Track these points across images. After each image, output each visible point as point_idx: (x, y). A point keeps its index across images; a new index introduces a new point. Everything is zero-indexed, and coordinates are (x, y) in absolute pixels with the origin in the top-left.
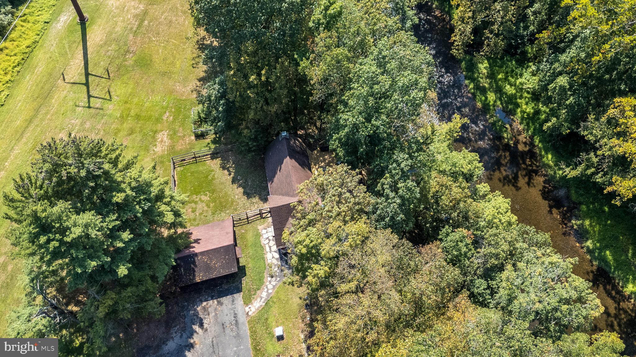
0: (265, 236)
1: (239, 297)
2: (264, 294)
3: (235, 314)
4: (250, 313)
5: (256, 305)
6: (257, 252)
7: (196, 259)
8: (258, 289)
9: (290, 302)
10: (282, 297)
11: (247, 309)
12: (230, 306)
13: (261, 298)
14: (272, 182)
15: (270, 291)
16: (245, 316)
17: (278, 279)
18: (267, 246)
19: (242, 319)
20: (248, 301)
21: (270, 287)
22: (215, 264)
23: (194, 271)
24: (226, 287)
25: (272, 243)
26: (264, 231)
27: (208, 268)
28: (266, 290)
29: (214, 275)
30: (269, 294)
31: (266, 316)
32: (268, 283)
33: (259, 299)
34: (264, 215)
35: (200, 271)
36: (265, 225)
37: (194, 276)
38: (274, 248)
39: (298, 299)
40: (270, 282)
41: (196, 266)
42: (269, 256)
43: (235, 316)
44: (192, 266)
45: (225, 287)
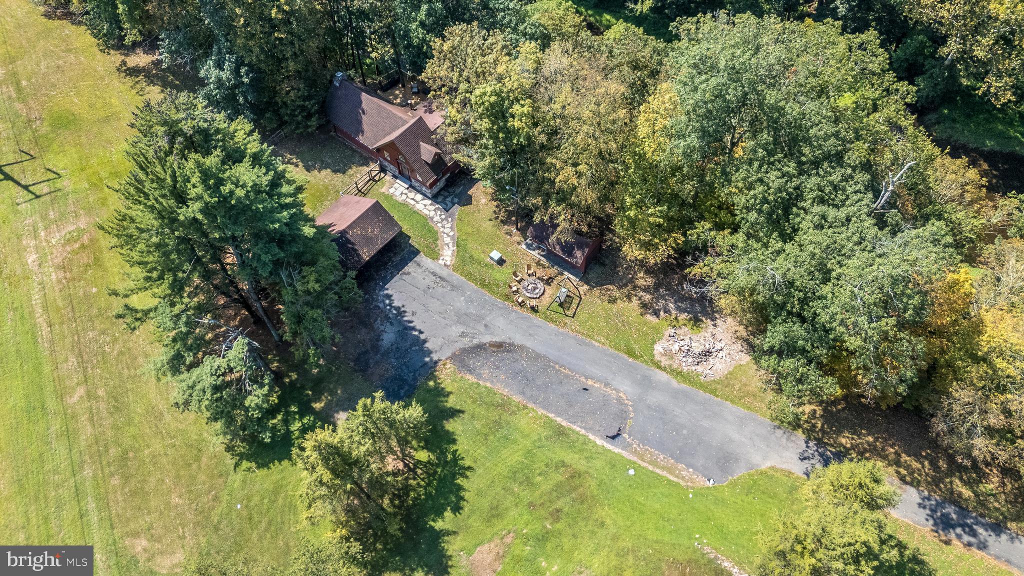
0: (398, 193)
1: (422, 258)
2: (447, 240)
3: (432, 273)
4: (448, 263)
5: (448, 255)
6: (402, 212)
7: (348, 236)
8: (437, 240)
9: (482, 229)
10: (470, 230)
11: (441, 262)
12: (420, 270)
13: (448, 245)
14: (363, 132)
15: (451, 234)
16: (445, 269)
17: (450, 220)
18: (408, 200)
19: (444, 273)
20: (435, 255)
21: (447, 230)
22: (372, 232)
23: (356, 250)
24: (399, 259)
25: (412, 195)
26: (392, 191)
27: (369, 240)
28: (445, 236)
29: (379, 246)
30: (452, 238)
31: (467, 255)
32: (442, 229)
33: (446, 248)
34: (377, 178)
35: (362, 248)
36: (387, 184)
37: (358, 255)
38: (419, 197)
39: (489, 222)
40: (443, 227)
41: (353, 244)
42: (419, 207)
43: (434, 274)
44: (350, 246)
45: (397, 259)
